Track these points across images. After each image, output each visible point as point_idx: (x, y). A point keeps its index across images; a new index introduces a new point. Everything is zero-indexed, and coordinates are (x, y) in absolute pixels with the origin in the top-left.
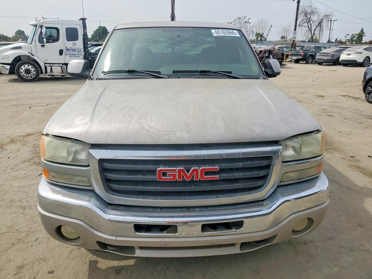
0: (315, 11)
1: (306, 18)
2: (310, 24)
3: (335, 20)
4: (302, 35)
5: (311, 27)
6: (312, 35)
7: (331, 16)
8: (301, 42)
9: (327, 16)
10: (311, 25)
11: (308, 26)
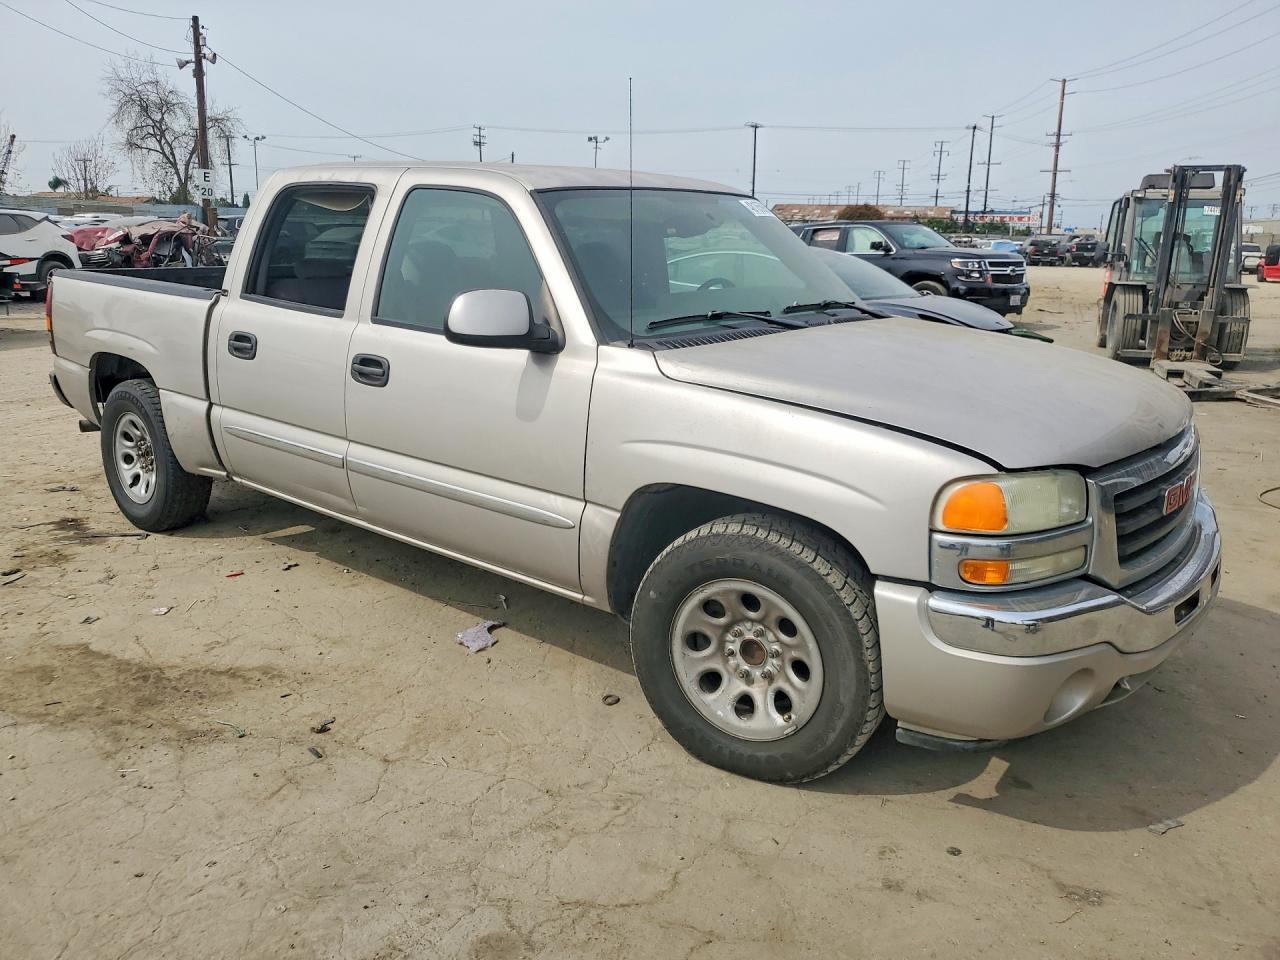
0: (172, 98)
1: (150, 122)
2: (167, 142)
3: (257, 139)
4: (147, 178)
5: (172, 154)
6: (180, 179)
7: (229, 124)
8: (147, 202)
9: (217, 120)
10: (170, 145)
11: (162, 148)
